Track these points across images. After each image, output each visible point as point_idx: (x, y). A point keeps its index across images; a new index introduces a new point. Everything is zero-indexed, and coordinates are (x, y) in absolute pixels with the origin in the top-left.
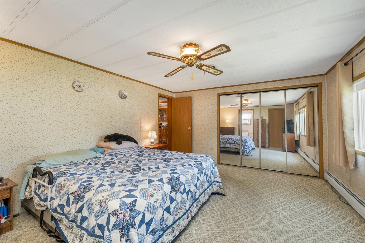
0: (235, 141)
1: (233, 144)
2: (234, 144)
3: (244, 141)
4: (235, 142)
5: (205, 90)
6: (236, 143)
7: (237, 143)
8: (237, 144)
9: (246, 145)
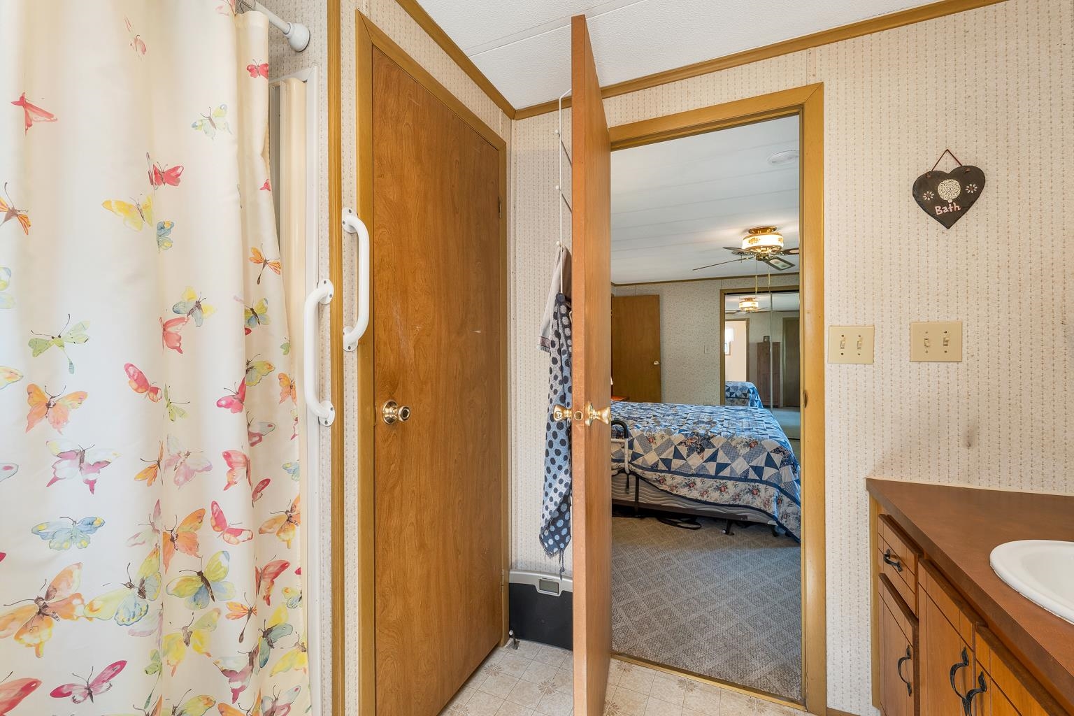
0: (732, 390)
1: (727, 397)
2: (730, 397)
3: (751, 391)
4: (731, 394)
5: (691, 282)
6: (734, 396)
7: (736, 395)
8: (737, 397)
9: (756, 399)
